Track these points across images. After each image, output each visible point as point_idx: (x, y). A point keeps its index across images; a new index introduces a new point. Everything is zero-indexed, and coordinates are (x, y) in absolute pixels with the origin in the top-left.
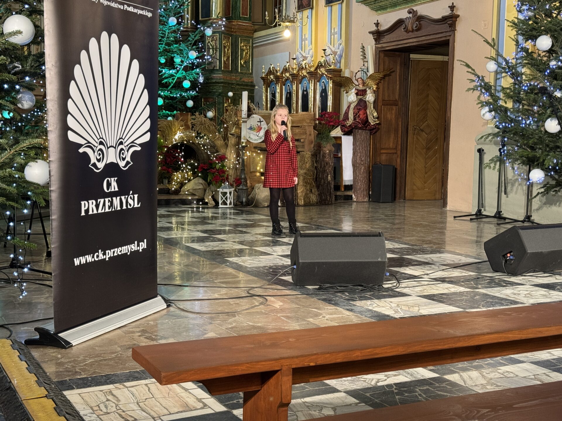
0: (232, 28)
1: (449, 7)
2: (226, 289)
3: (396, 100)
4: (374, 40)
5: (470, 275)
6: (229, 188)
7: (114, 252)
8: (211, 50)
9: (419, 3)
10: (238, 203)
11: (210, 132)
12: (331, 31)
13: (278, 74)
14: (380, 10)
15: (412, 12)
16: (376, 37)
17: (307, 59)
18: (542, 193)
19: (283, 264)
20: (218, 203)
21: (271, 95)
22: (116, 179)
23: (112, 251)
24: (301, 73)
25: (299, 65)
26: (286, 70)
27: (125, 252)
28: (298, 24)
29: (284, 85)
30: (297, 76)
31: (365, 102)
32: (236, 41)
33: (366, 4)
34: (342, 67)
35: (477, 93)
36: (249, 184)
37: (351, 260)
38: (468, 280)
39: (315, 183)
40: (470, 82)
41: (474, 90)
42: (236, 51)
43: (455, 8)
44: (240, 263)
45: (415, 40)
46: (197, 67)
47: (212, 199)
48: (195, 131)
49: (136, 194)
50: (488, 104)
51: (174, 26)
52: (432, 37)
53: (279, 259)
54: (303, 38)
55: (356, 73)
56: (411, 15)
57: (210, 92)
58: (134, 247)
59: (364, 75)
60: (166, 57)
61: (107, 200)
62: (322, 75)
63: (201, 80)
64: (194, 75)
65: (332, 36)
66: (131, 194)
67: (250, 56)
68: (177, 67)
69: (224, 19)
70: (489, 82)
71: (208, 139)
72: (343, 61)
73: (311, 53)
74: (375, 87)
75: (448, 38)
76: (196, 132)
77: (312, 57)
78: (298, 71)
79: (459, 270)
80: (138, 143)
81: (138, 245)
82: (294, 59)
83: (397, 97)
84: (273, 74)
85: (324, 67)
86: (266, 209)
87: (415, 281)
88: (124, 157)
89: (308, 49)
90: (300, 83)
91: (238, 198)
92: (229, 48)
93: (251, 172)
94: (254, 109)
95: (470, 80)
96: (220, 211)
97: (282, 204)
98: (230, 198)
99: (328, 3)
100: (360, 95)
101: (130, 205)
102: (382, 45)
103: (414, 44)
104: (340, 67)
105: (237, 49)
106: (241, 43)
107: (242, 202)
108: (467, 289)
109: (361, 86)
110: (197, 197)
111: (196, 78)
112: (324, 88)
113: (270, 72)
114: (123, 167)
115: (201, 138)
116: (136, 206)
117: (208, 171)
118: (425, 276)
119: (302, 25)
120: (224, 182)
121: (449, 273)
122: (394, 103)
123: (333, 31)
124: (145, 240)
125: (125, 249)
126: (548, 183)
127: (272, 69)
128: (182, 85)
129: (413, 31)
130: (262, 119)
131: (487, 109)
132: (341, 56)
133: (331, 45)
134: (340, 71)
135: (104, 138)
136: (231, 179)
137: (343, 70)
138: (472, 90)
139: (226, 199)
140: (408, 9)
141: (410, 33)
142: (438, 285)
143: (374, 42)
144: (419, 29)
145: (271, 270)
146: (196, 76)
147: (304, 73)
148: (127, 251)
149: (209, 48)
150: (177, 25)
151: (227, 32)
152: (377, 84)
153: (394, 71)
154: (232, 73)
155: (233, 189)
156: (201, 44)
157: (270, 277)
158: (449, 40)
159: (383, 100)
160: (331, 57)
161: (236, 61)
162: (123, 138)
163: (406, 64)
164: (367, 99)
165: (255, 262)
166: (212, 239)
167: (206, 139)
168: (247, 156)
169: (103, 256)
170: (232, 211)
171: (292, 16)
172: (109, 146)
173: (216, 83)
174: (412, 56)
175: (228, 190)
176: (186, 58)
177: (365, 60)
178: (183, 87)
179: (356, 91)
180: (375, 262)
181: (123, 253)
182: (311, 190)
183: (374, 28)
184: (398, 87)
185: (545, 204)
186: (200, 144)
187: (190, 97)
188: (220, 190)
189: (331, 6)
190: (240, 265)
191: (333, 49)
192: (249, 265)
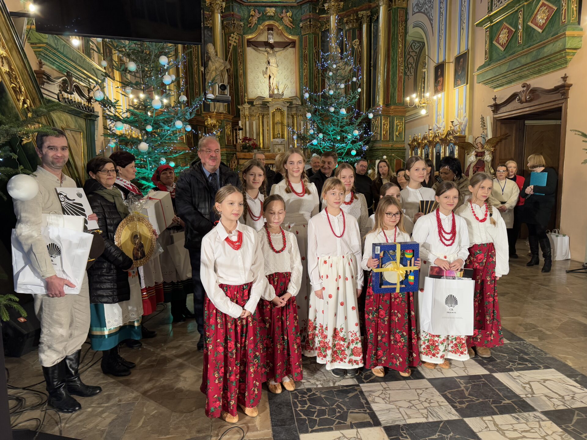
0: (390, 111)
4: (492, 112)
8: (374, 128)
9: (532, 77)
13: (420, 141)
14: (497, 87)
15: (526, 86)
16: (493, 109)
17: (440, 129)
25: (435, 133)
26: (425, 138)
30: (432, 142)
31: (484, 162)
32: (392, 120)
33: (485, 83)
34: (467, 134)
42: (392, 127)
43: (567, 78)
45: (528, 109)
52: (544, 105)
54: (438, 114)
56: (525, 89)
60: (341, 135)
64: (359, 146)
65: (459, 111)
67: (403, 129)
69: (381, 106)
73: (443, 124)
75: (560, 105)
77: (444, 127)
78: (433, 138)
82: (431, 130)
83: (513, 156)
84: (416, 141)
85: (452, 134)
89: (441, 121)
90: (435, 147)
92: (387, 125)
99: (456, 86)
100: (479, 156)
102: (499, 115)
103: (527, 113)
105: (394, 125)
106: (396, 121)
109: (480, 149)
111: (360, 148)
112: (452, 150)
113: (414, 140)
123: (459, 108)
127: (415, 138)
129: (526, 101)
133: (458, 117)
134: (465, 137)
137: (467, 137)
141: (524, 104)
144: (531, 100)
150: (347, 114)
151: (386, 115)
153: (509, 136)
154: (389, 142)
156: (365, 125)
158: (561, 107)
159: (500, 159)
160: (457, 127)
161: (392, 133)
163: (522, 129)
164: (485, 159)
174: (527, 122)
177: (485, 128)
178: (351, 155)
179: (476, 153)
183: (493, 102)
184: (513, 148)
191: (459, 121)
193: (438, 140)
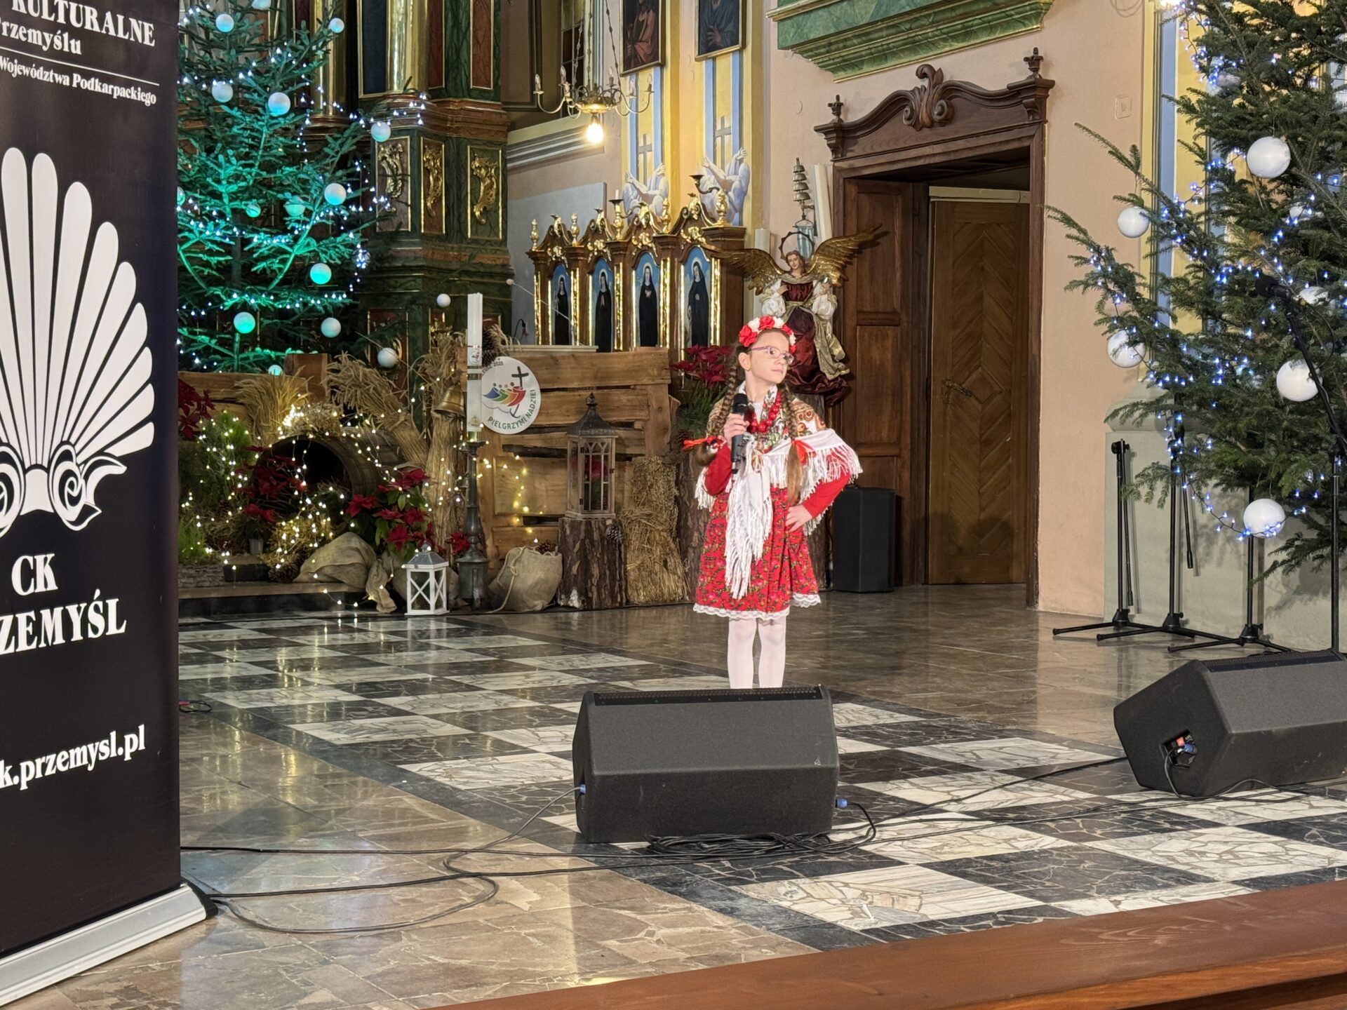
0: (446, 120)
1: (1026, 59)
2: (386, 857)
3: (895, 312)
4: (829, 151)
5: (1077, 801)
6: (435, 562)
7: (44, 766)
8: (389, 181)
9: (947, 49)
10: (461, 603)
11: (381, 408)
12: (715, 126)
13: (575, 242)
14: (842, 68)
15: (929, 74)
16: (833, 142)
17: (650, 202)
18: (1284, 562)
19: (560, 778)
20: (405, 603)
21: (557, 300)
22: (50, 556)
23: (39, 761)
24: (637, 239)
25: (631, 217)
26: (594, 232)
27: (79, 764)
28: (625, 106)
29: (591, 273)
30: (625, 249)
31: (810, 317)
32: (458, 154)
33: (806, 51)
34: (747, 223)
35: (1096, 294)
36: (490, 550)
37: (737, 768)
38: (1069, 816)
39: (674, 540)
40: (1076, 265)
41: (1086, 285)
42: (459, 182)
43: (1042, 64)
44: (439, 779)
45: (938, 149)
46: (350, 226)
47: (387, 593)
48: (337, 404)
49: (111, 597)
50: (1122, 322)
51: (284, 116)
52: (984, 140)
53: (551, 763)
54: (641, 144)
55: (783, 240)
56: (926, 83)
57: (389, 295)
58: (106, 749)
59: (804, 243)
60: (261, 201)
61: (22, 618)
62: (691, 245)
63: (362, 260)
64: (342, 248)
65: (719, 140)
66: (98, 599)
67: (497, 194)
68: (293, 229)
69: (424, 97)
70: (1127, 264)
71: (376, 425)
72: (748, 206)
73: (661, 185)
74: (835, 277)
75: (1026, 144)
76: (341, 406)
77: (665, 196)
78: (629, 234)
79: (1048, 786)
80: (117, 455)
81: (120, 743)
82: (616, 202)
83: (896, 304)
84: (561, 242)
85: (699, 223)
86: (538, 616)
87: (921, 821)
88: (75, 494)
89: (654, 173)
90: (635, 267)
91: (459, 588)
92: (440, 173)
93: (497, 516)
94: (503, 342)
95: (1077, 258)
96: (410, 626)
97: (583, 602)
98: (436, 590)
99: (703, 49)
100: (796, 300)
101: (95, 630)
102: (851, 162)
103: (937, 160)
104: (741, 223)
105: (464, 178)
106: (473, 159)
107: (471, 601)
108: (1061, 841)
109: (797, 274)
110: (344, 589)
111: (347, 257)
112: (698, 280)
113: (552, 238)
114: (72, 523)
115: (354, 423)
116: (113, 630)
117: (374, 515)
118: (953, 806)
119: (637, 111)
120: (422, 544)
121: (1019, 795)
122: (891, 320)
123: (719, 127)
124: (142, 728)
125: (79, 756)
126: (1299, 536)
127: (556, 231)
128: (309, 278)
129: (932, 124)
130: (525, 369)
131: (1122, 336)
132: (742, 194)
133: (715, 162)
134: (741, 233)
135: (14, 443)
136: (442, 536)
137: (749, 231)
138: (1081, 287)
139: (427, 591)
140: (916, 66)
141: (926, 130)
142: (984, 832)
143: (828, 155)
144: (947, 120)
145: (524, 798)
146: (346, 252)
147: (645, 239)
148: (85, 762)
149: (384, 176)
150: (293, 115)
151: (435, 132)
152: (842, 269)
153: (886, 233)
154: (449, 242)
155: (447, 564)
156: (361, 165)
157: (517, 820)
158: (1028, 148)
159: (859, 312)
160: (716, 196)
161: (459, 207)
162: (73, 440)
163: (919, 212)
164: (814, 309)
165: (481, 774)
166: (370, 709)
167: (370, 427)
168: (483, 471)
169: (12, 777)
170: (445, 626)
171: (607, 88)
172: (27, 465)
173: (405, 268)
174: (934, 191)
175: (432, 566)
176: (318, 202)
177: (808, 203)
178: (311, 282)
179: (784, 289)
180: (806, 770)
181: (73, 766)
182: (665, 562)
183: (829, 118)
184: (898, 274)
185: (1298, 592)
186: (354, 441)
187: (330, 308)
188: (410, 568)
189: (714, 59)
190: (440, 783)
191: (721, 175)
192: (464, 783)
193: (646, 242)
